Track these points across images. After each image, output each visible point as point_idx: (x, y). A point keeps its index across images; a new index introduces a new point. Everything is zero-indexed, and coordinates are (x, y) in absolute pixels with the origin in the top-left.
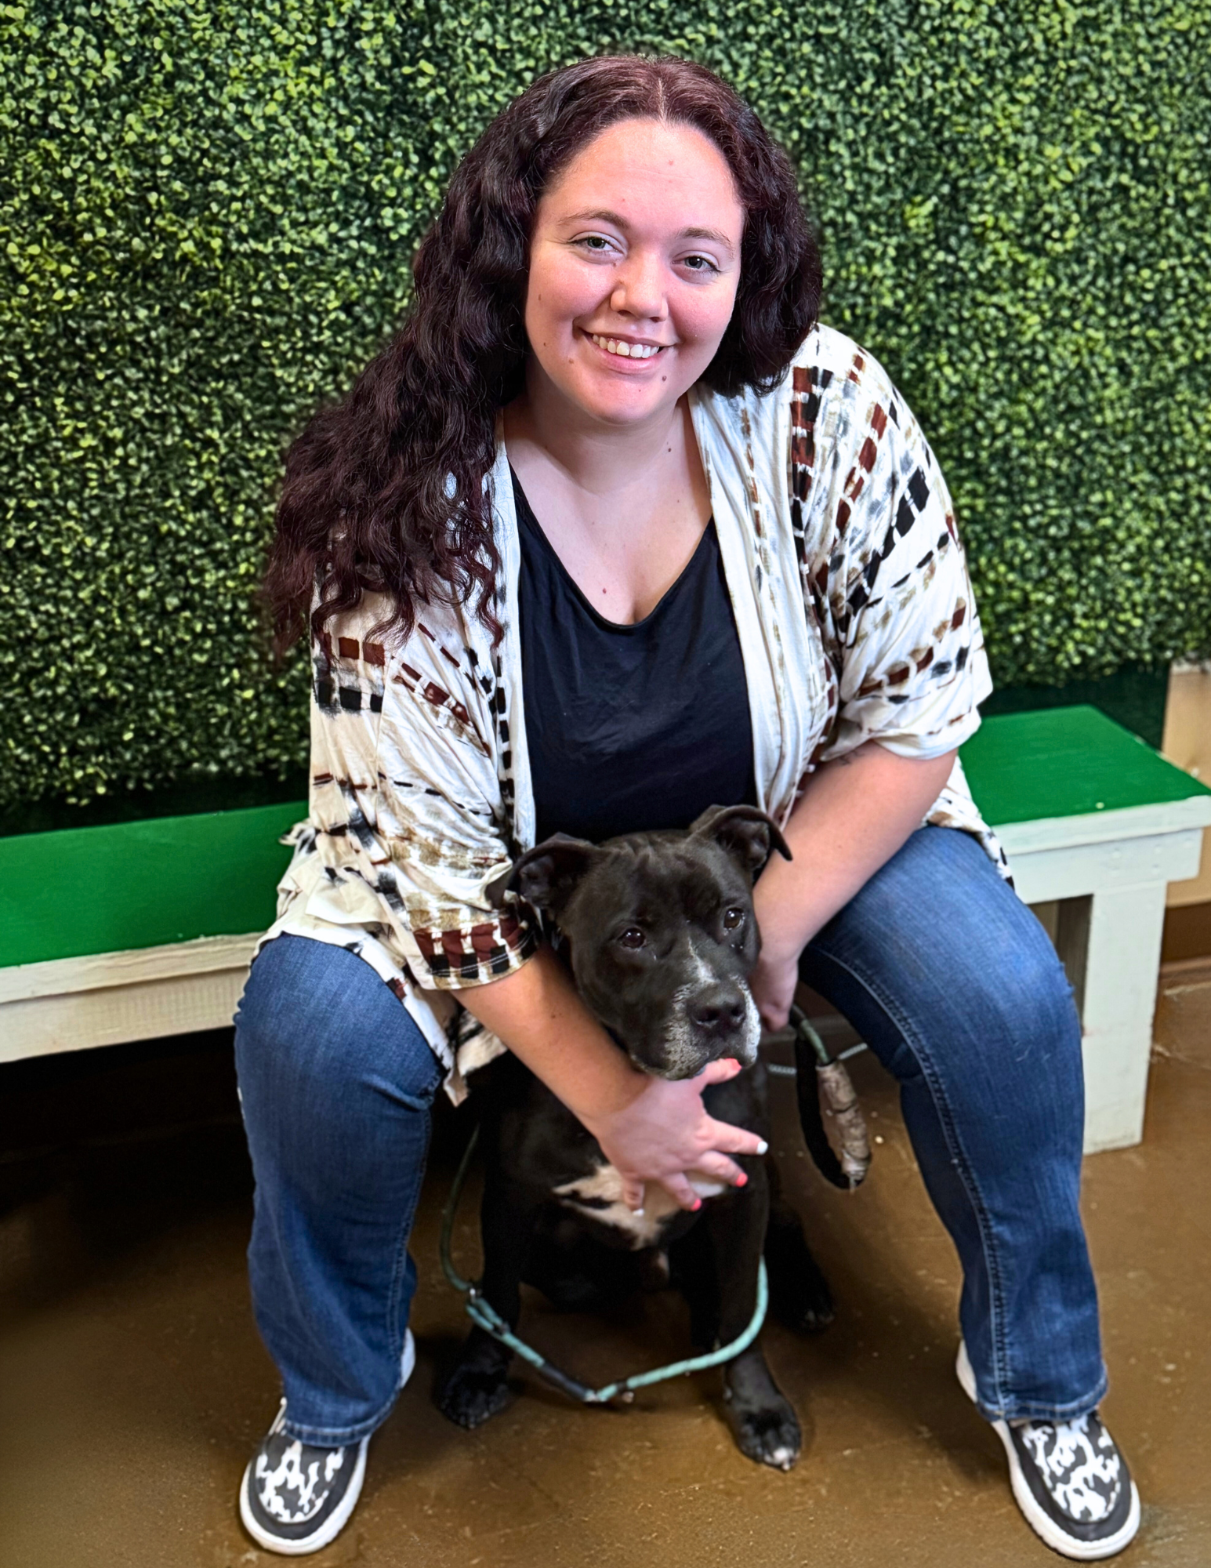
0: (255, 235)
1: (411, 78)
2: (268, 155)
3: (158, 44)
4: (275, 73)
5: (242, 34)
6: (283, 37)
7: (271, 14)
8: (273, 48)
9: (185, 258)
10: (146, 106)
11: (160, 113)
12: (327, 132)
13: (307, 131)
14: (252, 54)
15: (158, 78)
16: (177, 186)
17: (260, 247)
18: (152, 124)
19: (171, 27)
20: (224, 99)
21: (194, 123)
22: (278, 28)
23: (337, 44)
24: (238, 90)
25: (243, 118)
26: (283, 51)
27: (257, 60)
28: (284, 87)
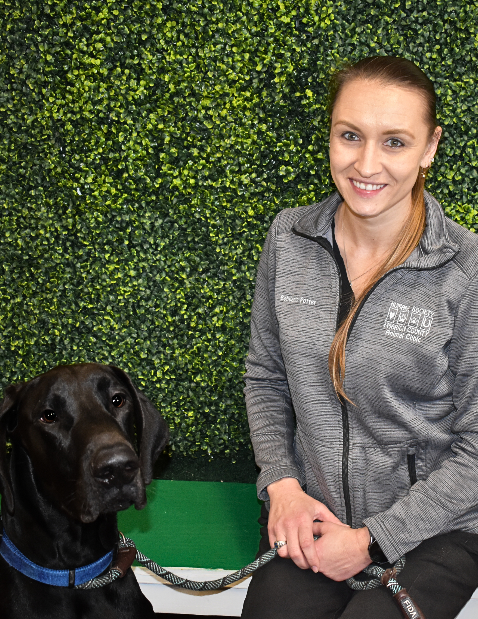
0: (211, 177)
1: (300, 98)
2: (221, 137)
3: (167, 78)
4: (227, 95)
5: (210, 75)
6: (233, 76)
7: (227, 64)
8: (227, 81)
9: (176, 188)
10: (159, 110)
11: (166, 114)
12: (253, 126)
13: (242, 125)
14: (215, 85)
15: (167, 95)
16: (173, 150)
17: (214, 184)
18: (163, 119)
19: (174, 70)
20: (200, 107)
21: (183, 119)
22: (231, 71)
23: (261, 81)
24: (207, 103)
25: (209, 118)
26: (232, 83)
27: (218, 88)
28: (231, 102)
